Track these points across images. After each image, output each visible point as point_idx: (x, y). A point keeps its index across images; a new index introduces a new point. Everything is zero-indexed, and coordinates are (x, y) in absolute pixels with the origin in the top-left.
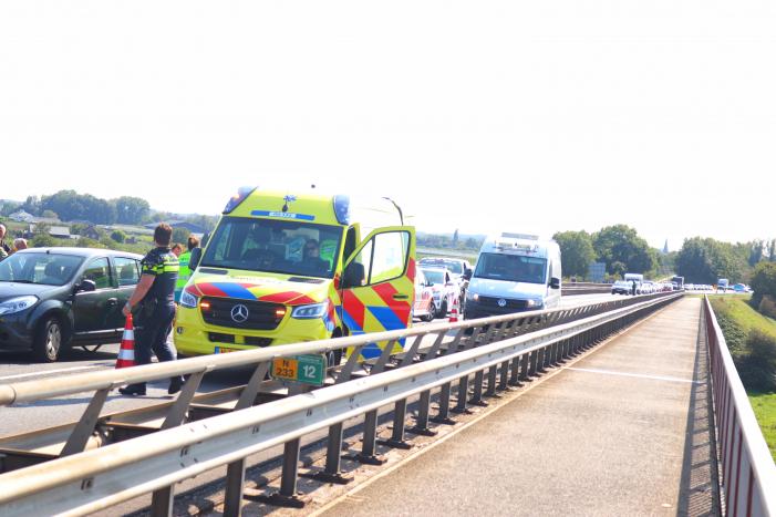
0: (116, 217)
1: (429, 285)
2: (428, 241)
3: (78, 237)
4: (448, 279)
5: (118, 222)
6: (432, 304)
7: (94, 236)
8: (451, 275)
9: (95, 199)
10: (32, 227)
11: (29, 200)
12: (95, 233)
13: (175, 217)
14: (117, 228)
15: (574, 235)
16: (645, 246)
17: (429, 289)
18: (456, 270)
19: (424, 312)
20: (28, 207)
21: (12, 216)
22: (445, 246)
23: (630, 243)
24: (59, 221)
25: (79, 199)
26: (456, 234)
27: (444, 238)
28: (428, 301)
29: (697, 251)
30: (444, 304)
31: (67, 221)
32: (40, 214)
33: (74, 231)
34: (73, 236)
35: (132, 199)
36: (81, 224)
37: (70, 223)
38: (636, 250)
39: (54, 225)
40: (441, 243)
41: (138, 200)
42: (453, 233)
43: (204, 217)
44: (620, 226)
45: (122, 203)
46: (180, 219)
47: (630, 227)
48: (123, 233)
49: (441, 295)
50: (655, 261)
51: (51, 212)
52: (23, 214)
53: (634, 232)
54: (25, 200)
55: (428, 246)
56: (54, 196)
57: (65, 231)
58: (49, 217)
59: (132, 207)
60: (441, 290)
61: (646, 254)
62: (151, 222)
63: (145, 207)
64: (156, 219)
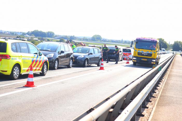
0: (47, 36)
2: (116, 41)
9: (43, 32)
10: (30, 38)
11: (28, 32)
12: (43, 39)
13: (60, 36)
14: (48, 38)
16: (166, 43)
21: (24, 36)
22: (120, 42)
23: (163, 42)
25: (39, 32)
26: (122, 40)
27: (120, 41)
29: (177, 44)
32: (31, 35)
34: (39, 40)
35: (50, 32)
36: (40, 37)
37: (38, 37)
38: (164, 44)
39: (34, 38)
40: (119, 42)
41: (52, 32)
42: (122, 39)
43: (66, 36)
44: (161, 38)
45: (48, 33)
46: (61, 36)
47: (163, 39)
50: (168, 46)
51: (33, 35)
52: (27, 35)
53: (164, 40)
56: (34, 31)
57: (37, 39)
59: (50, 34)
61: (166, 45)
62: (55, 37)
63: (53, 34)
64: (56, 36)
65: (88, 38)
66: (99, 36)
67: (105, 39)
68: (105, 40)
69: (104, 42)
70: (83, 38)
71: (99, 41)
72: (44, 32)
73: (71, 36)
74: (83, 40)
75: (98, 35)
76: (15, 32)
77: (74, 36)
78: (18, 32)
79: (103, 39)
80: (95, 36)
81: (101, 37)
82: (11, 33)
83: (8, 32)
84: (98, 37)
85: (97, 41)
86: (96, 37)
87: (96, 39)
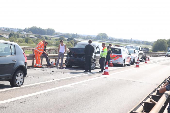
0: (47, 33)
1: (130, 54)
2: (124, 41)
3: (37, 38)
4: (135, 52)
5: (47, 35)
6: (130, 60)
7: (40, 38)
8: (136, 51)
9: (41, 29)
10: (25, 35)
13: (61, 34)
14: (47, 36)
15: (162, 40)
17: (129, 56)
18: (137, 49)
19: (128, 63)
20: (25, 30)
21: (21, 33)
24: (32, 34)
25: (38, 29)
26: (131, 39)
27: (128, 40)
28: (129, 59)
30: (134, 60)
31: (34, 34)
32: (28, 32)
33: (36, 36)
34: (35, 38)
35: (50, 29)
36: (37, 35)
37: (35, 35)
39: (31, 35)
40: (127, 41)
41: (52, 29)
45: (48, 30)
46: (63, 34)
48: (48, 37)
49: (133, 57)
52: (24, 32)
54: (24, 29)
55: (124, 42)
56: (32, 28)
57: (33, 36)
58: (30, 33)
59: (50, 31)
60: (133, 55)
62: (55, 35)
63: (54, 31)
64: (57, 34)
65: (93, 36)
66: (106, 34)
67: (112, 37)
68: (111, 39)
69: (111, 41)
70: (87, 36)
71: (104, 40)
72: (43, 29)
73: (74, 34)
74: (87, 38)
75: (104, 34)
76: (11, 29)
77: (76, 34)
78: (15, 29)
79: (110, 38)
80: (100, 34)
81: (107, 35)
82: (6, 29)
83: (4, 28)
84: (103, 35)
85: (103, 40)
86: (102, 36)
87: (101, 38)
